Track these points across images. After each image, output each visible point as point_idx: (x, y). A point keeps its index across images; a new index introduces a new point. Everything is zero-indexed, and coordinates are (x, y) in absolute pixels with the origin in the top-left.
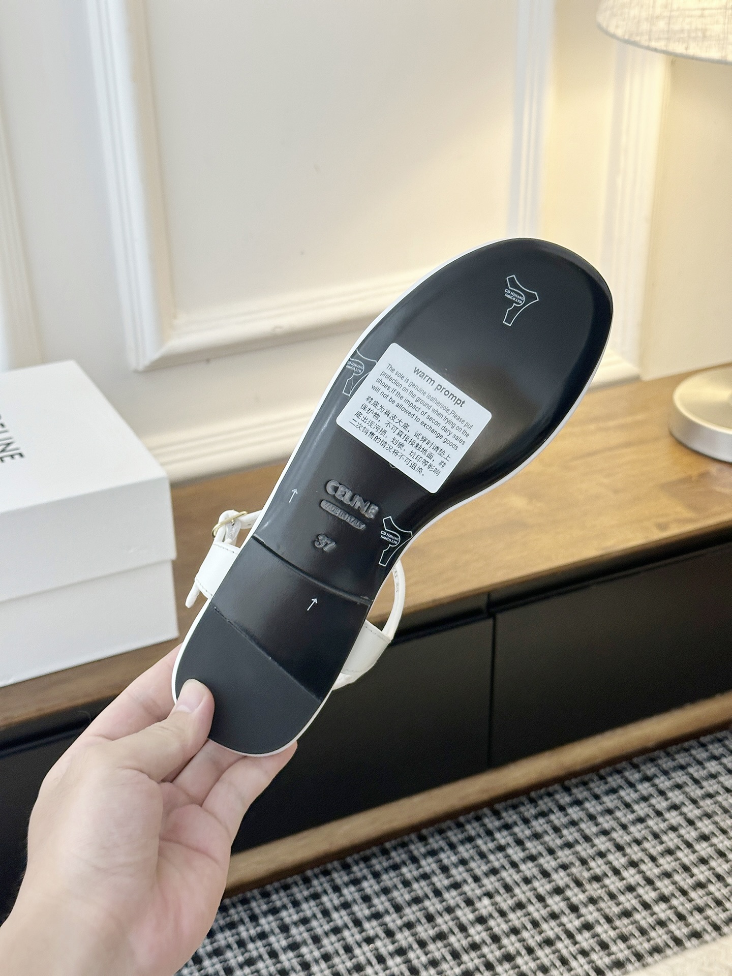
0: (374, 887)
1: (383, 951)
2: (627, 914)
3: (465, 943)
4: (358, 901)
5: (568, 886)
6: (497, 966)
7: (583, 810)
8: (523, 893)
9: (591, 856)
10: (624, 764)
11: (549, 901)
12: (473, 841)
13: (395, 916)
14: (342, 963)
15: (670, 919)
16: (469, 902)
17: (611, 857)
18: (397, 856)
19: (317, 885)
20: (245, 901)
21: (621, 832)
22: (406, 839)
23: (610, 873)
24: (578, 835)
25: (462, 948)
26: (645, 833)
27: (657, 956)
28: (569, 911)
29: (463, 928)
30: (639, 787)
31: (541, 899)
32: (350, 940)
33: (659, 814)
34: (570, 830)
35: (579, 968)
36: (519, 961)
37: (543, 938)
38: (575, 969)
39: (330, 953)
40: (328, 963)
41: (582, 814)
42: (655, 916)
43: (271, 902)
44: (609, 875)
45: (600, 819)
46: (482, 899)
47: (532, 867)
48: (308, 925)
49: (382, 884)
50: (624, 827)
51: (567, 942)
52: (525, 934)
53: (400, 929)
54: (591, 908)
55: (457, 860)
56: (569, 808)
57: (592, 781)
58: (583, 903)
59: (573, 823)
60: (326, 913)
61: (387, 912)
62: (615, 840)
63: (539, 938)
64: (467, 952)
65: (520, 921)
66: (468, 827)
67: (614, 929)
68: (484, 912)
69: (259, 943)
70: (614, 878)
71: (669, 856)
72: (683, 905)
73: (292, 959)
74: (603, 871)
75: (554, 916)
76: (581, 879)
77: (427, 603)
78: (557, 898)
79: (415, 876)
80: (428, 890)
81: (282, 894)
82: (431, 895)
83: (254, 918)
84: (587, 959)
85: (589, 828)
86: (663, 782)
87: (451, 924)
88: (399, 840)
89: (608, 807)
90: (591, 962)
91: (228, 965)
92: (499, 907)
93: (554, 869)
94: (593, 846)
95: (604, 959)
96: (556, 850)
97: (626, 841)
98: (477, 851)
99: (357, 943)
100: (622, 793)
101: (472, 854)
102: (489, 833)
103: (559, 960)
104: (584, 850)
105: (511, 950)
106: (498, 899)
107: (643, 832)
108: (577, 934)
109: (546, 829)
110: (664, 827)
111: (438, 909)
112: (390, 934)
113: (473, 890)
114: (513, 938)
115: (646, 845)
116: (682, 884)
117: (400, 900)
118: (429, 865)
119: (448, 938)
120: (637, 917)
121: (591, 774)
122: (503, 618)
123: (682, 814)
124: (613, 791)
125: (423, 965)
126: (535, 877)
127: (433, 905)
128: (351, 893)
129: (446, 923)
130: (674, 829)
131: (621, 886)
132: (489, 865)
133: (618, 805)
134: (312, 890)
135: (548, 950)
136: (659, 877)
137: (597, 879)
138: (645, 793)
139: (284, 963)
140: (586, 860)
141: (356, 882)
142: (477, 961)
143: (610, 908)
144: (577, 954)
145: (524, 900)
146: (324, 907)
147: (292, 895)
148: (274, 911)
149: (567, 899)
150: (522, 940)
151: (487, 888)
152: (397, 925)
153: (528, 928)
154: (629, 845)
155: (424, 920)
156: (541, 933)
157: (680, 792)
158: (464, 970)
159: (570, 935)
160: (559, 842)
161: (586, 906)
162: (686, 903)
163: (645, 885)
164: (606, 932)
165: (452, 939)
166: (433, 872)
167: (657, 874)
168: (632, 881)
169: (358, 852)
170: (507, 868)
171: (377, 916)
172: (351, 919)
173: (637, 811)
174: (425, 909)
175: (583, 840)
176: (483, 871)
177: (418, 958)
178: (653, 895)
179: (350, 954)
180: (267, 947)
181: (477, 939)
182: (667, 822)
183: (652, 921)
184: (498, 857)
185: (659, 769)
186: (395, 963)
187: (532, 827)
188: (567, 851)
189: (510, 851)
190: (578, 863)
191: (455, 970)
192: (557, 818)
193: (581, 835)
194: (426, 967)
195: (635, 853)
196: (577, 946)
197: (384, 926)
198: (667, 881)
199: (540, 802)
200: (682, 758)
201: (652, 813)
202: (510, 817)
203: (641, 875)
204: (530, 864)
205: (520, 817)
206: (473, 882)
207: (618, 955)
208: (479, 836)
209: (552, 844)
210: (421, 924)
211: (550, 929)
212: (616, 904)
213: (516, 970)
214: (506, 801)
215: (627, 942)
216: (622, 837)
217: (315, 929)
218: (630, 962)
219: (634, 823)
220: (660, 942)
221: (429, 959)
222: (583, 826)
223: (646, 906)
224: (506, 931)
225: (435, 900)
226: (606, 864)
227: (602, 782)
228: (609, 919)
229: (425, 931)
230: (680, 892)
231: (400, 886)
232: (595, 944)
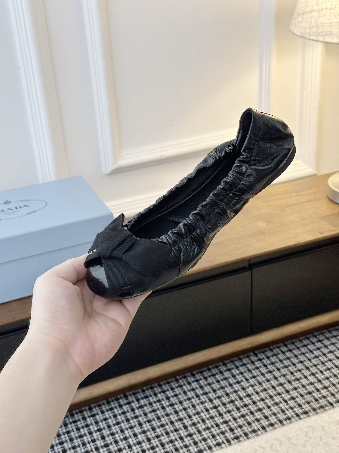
0: (204, 383)
1: (208, 407)
2: (310, 393)
3: (242, 404)
4: (198, 389)
5: (285, 383)
6: (255, 413)
7: (292, 353)
8: (266, 385)
9: (295, 371)
10: (310, 335)
11: (277, 388)
12: (246, 365)
13: (213, 393)
14: (191, 411)
15: (328, 395)
16: (244, 389)
17: (303, 372)
18: (214, 371)
19: (181, 382)
20: (152, 388)
21: (308, 362)
22: (218, 364)
23: (303, 377)
24: (290, 363)
25: (241, 406)
26: (318, 362)
27: (322, 410)
28: (285, 392)
29: (241, 399)
30: (316, 344)
31: (274, 387)
32: (195, 403)
33: (324, 355)
34: (287, 361)
35: (289, 413)
36: (264, 411)
37: (274, 402)
38: (287, 414)
39: (186, 408)
40: (185, 411)
41: (292, 355)
42: (321, 394)
43: (163, 388)
44: (303, 378)
45: (299, 357)
46: (249, 387)
47: (270, 375)
48: (177, 397)
49: (208, 382)
50: (310, 360)
51: (284, 404)
52: (267, 401)
53: (215, 399)
54: (294, 391)
55: (239, 373)
56: (286, 352)
57: (297, 342)
58: (291, 389)
59: (288, 358)
60: (185, 393)
61: (210, 392)
62: (305, 365)
63: (272, 402)
64: (242, 408)
65: (265, 396)
66: (244, 360)
67: (304, 399)
68: (250, 393)
69: (158, 404)
70: (305, 379)
71: (328, 371)
72: (333, 390)
73: (171, 409)
74: (300, 377)
75: (279, 394)
76: (291, 380)
77: (223, 263)
78: (280, 387)
79: (222, 379)
80: (227, 384)
81: (167, 385)
82: (228, 386)
83: (155, 394)
84: (293, 410)
85: (295, 360)
86: (326, 342)
87: (236, 397)
88: (215, 365)
89: (302, 352)
90: (294, 411)
91: (145, 412)
92: (256, 391)
93: (279, 376)
94: (296, 367)
95: (299, 411)
96: (280, 369)
97: (310, 365)
98: (247, 369)
99: (197, 404)
100: (309, 347)
101: (245, 371)
102: (253, 362)
103: (281, 411)
104: (292, 369)
105: (261, 407)
106: (256, 387)
107: (317, 362)
108: (288, 401)
109: (277, 361)
110: (326, 360)
111: (231, 391)
112: (211, 400)
113: (245, 384)
114: (262, 402)
115: (319, 367)
116: (333, 382)
117: (215, 388)
118: (227, 374)
119: (235, 402)
120: (314, 394)
121: (296, 339)
122: (255, 270)
123: (334, 354)
124: (305, 346)
125: (224, 412)
126: (271, 379)
127: (229, 390)
128: (195, 385)
129: (234, 396)
130: (331, 360)
131: (307, 383)
132: (252, 374)
133: (307, 351)
134: (179, 384)
135: (276, 407)
136: (324, 379)
137: (297, 380)
138: (319, 346)
139: (168, 411)
140: (292, 372)
141: (197, 381)
142: (247, 411)
143: (303, 391)
144: (288, 408)
145: (266, 388)
146: (184, 390)
147: (171, 386)
148: (164, 392)
149: (284, 388)
150: (265, 403)
151: (252, 384)
152: (214, 397)
153: (268, 398)
154: (312, 367)
155: (225, 395)
156: (273, 400)
157: (333, 346)
158: (242, 414)
159: (285, 401)
160: (282, 365)
161: (292, 390)
162: (335, 389)
163: (318, 382)
164: (301, 400)
165: (236, 403)
166: (229, 377)
167: (323, 378)
168: (312, 381)
169: (198, 369)
170: (260, 375)
171: (206, 394)
172: (195, 395)
173: (315, 353)
174: (225, 391)
175: (292, 365)
176: (249, 377)
177: (222, 410)
178: (321, 386)
179: (194, 408)
180: (161, 405)
181: (247, 403)
182: (327, 358)
183: (320, 396)
184: (256, 371)
185: (325, 337)
186: (213, 412)
187: (271, 360)
188: (285, 369)
189: (261, 369)
190: (289, 374)
191: (237, 414)
192: (281, 356)
193: (291, 363)
194: (226, 413)
195: (314, 369)
196: (288, 405)
197: (209, 398)
198: (327, 381)
199: (274, 350)
200: (335, 333)
201: (321, 355)
202: (261, 356)
203: (316, 378)
204: (269, 374)
205: (266, 356)
206: (246, 381)
207: (305, 409)
208: (248, 363)
209: (279, 367)
210: (224, 397)
211: (277, 399)
212: (305, 389)
213: (263, 415)
214: (260, 349)
215: (309, 404)
216: (308, 364)
217: (180, 398)
218: (311, 412)
219: (314, 358)
220: (323, 404)
221: (227, 410)
222: (292, 359)
223: (318, 390)
224: (259, 400)
225: (230, 388)
226: (301, 374)
227: (300, 342)
228: (302, 395)
229: (225, 400)
230: (332, 384)
231: (215, 382)
232: (296, 405)
